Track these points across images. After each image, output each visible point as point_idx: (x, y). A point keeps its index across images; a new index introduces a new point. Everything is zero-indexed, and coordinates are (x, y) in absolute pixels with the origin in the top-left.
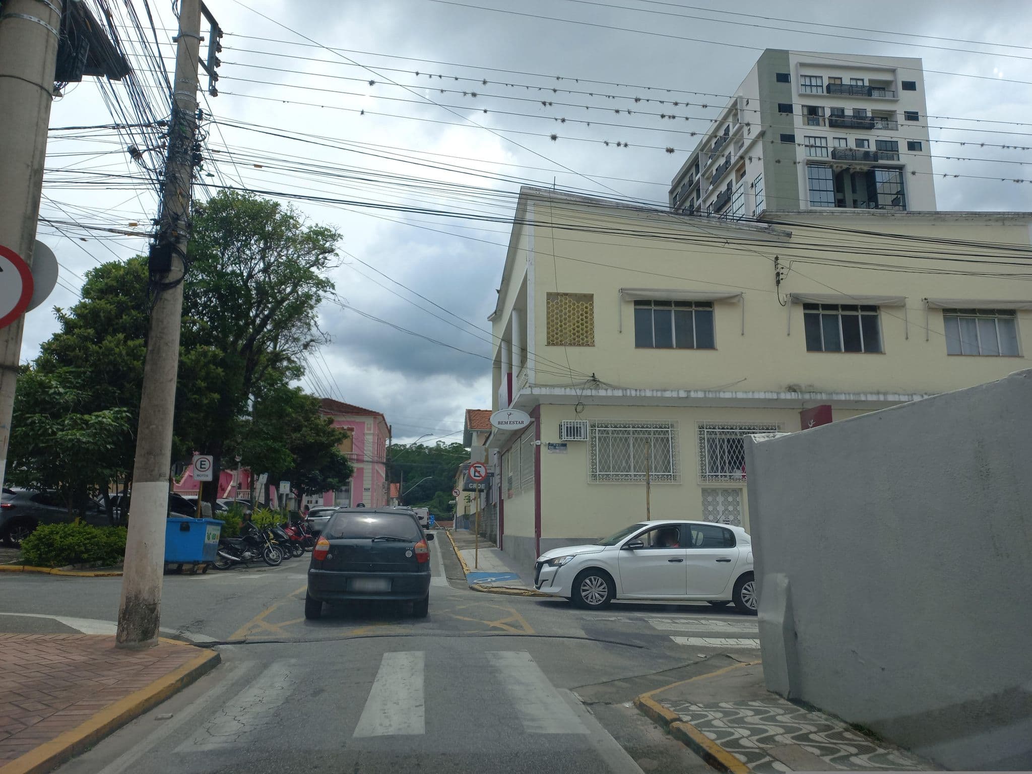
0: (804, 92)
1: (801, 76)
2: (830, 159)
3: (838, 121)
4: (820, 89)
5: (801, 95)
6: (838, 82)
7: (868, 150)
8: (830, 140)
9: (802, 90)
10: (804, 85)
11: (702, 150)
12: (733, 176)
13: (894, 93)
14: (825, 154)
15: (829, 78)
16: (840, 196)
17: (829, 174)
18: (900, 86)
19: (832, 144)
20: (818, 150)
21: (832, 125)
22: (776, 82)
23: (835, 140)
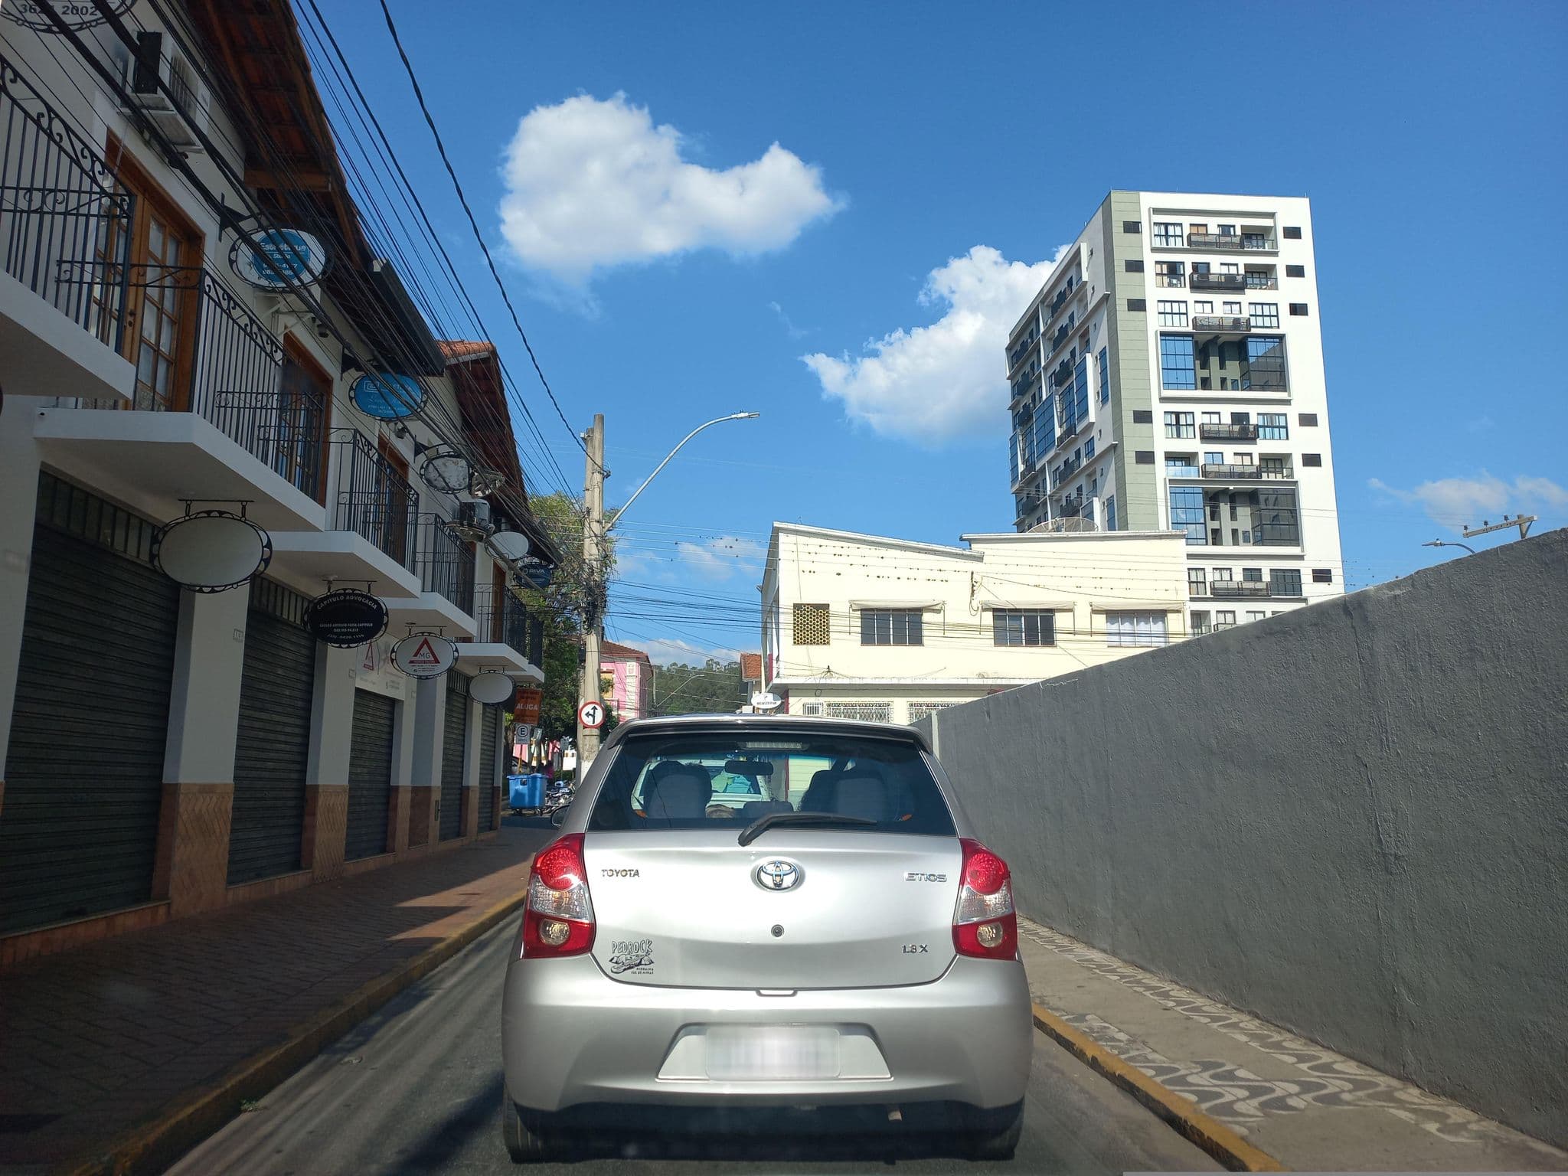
0: (1158, 245)
1: (1155, 223)
2: (1190, 329)
3: (1202, 281)
4: (1179, 240)
5: (1154, 250)
6: (1202, 230)
7: (1239, 316)
8: (1191, 304)
9: (1157, 243)
10: (1158, 235)
11: (1042, 302)
12: (1076, 343)
13: (1275, 243)
14: (1184, 322)
15: (1191, 225)
16: (1205, 373)
17: (1188, 346)
18: (1280, 233)
19: (1195, 311)
20: (1176, 317)
21: (1195, 287)
22: (1123, 234)
23: (1197, 304)
